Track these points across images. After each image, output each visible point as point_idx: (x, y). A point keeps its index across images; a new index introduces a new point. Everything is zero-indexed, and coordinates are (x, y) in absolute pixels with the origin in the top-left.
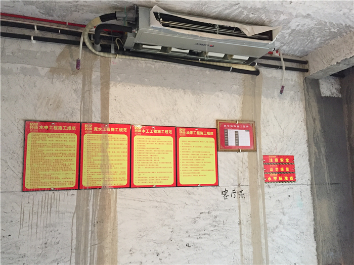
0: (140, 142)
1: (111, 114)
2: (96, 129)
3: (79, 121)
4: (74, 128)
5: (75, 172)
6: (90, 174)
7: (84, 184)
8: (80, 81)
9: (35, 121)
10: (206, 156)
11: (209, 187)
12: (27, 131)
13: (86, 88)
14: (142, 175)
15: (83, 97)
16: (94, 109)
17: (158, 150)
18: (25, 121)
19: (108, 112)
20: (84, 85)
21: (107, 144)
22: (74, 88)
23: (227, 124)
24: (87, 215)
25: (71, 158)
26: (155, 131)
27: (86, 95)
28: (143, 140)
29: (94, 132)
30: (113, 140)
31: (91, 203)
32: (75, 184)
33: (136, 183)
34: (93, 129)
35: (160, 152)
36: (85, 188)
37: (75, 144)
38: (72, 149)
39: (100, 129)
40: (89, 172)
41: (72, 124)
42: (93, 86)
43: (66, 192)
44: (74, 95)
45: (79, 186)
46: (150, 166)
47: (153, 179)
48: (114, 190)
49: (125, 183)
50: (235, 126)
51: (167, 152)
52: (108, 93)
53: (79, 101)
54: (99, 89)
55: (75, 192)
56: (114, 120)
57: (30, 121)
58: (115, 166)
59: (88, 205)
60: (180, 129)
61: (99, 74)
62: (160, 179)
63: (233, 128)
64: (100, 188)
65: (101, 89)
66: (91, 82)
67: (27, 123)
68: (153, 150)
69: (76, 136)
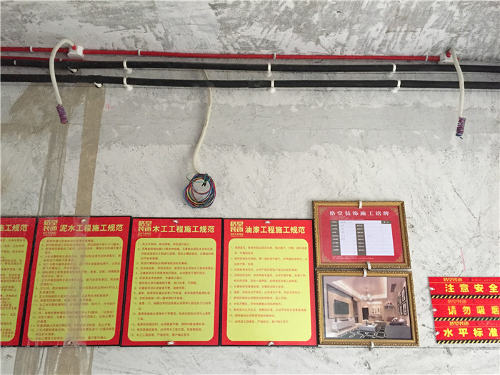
0: (147, 251)
2: (64, 228)
3: (35, 214)
4: (25, 227)
5: (17, 311)
6: (44, 315)
7: (32, 335)
8: (45, 144)
10: (288, 278)
11: (294, 348)
13: (55, 155)
14: (147, 319)
15: (48, 171)
16: (64, 191)
17: (184, 266)
19: (91, 194)
21: (82, 256)
22: (34, 155)
23: (336, 209)
25: (11, 284)
26: (180, 229)
27: (54, 167)
28: (153, 247)
29: (59, 234)
30: (94, 247)
32: (14, 335)
33: (133, 335)
34: (59, 229)
35: (188, 271)
36: (33, 345)
37: (23, 256)
38: (16, 267)
39: (72, 228)
40: (43, 312)
41: (21, 220)
42: (68, 151)
44: (33, 169)
45: (20, 339)
46: (166, 301)
47: (169, 327)
48: (88, 349)
49: (110, 335)
50: (355, 213)
51: (202, 271)
52: (94, 161)
53: (40, 177)
54: (78, 155)
55: (13, 351)
56: (102, 210)
58: (95, 300)
60: (232, 224)
61: (80, 128)
62: (185, 327)
63: (352, 218)
64: (60, 344)
65: (81, 156)
66: (64, 144)
68: (173, 266)
69: (25, 242)
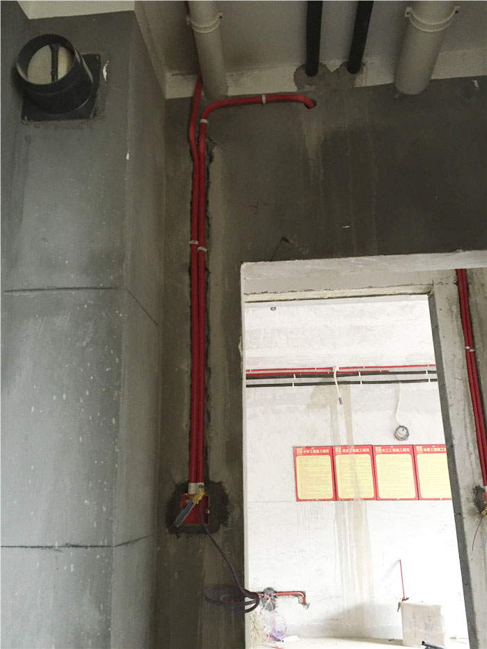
0: (381, 460)
1: (355, 438)
2: (344, 451)
3: (331, 445)
4: (328, 451)
5: (332, 487)
6: (344, 488)
7: (340, 496)
8: (328, 413)
9: (300, 447)
12: (295, 455)
13: (334, 418)
14: (386, 489)
15: (332, 425)
16: (341, 434)
17: (398, 466)
18: (294, 447)
19: (352, 435)
20: (332, 416)
21: (355, 463)
22: (325, 418)
24: (345, 522)
25: (327, 475)
26: (394, 450)
27: (334, 423)
28: (384, 458)
29: (343, 453)
30: (359, 459)
31: (346, 512)
32: (333, 496)
33: (381, 496)
34: (342, 451)
35: (400, 469)
36: (341, 500)
37: (330, 463)
38: (328, 468)
39: (347, 451)
40: (342, 487)
41: (325, 447)
43: (327, 502)
44: (325, 424)
45: (336, 498)
46: (393, 481)
47: (396, 492)
48: (364, 501)
49: (372, 496)
51: (407, 468)
52: (351, 420)
53: (329, 428)
55: (333, 502)
56: (358, 442)
57: (297, 447)
58: (363, 481)
59: (344, 514)
60: (417, 447)
62: (403, 492)
64: (353, 500)
65: (345, 417)
67: (295, 448)
68: (393, 467)
69: (329, 457)
